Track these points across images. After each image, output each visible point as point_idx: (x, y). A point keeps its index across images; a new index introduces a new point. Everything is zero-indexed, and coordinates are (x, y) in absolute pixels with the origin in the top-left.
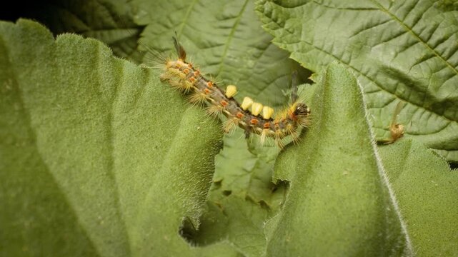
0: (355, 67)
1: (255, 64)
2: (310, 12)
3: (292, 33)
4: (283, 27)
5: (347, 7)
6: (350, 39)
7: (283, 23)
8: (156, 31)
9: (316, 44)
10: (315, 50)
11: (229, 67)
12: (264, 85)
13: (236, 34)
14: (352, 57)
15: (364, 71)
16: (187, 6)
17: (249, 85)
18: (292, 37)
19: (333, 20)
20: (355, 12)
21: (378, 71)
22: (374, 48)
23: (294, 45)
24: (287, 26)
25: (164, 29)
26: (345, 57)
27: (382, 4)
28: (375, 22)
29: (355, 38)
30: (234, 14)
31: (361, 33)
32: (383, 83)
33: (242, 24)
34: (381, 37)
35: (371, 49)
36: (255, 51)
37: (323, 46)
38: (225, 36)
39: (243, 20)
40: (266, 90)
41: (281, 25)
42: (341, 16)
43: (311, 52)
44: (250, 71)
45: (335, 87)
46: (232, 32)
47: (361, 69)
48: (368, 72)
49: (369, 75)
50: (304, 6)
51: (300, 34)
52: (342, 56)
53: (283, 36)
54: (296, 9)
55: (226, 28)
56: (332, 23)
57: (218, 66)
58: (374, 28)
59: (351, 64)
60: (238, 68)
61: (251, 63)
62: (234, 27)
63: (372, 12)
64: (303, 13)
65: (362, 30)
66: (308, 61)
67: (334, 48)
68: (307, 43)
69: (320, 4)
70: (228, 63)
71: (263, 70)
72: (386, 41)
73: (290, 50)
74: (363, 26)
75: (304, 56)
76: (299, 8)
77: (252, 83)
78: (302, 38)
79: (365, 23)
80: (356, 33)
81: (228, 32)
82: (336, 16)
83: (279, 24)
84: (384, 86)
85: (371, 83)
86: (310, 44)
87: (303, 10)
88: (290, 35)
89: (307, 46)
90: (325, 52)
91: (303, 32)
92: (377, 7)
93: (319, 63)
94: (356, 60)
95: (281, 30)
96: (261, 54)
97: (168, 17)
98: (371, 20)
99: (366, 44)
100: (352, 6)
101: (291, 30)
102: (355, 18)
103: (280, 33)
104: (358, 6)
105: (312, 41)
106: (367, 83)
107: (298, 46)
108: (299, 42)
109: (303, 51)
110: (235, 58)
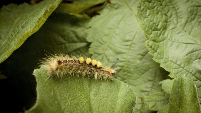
0: (187, 70)
1: (140, 62)
2: (167, 44)
3: (160, 54)
4: (156, 52)
5: (182, 42)
6: (184, 57)
7: (157, 50)
8: (96, 45)
9: (170, 59)
10: (170, 62)
11: (129, 63)
12: (144, 71)
13: (132, 48)
14: (185, 65)
15: (190, 71)
16: (109, 34)
17: (138, 72)
18: (160, 56)
19: (177, 48)
20: (186, 45)
21: (197, 72)
22: (194, 61)
23: (161, 60)
24: (158, 51)
25: (100, 44)
26: (182, 65)
27: (197, 42)
28: (195, 50)
29: (186, 57)
30: (130, 39)
31: (189, 55)
32: (198, 77)
33: (134, 44)
34: (197, 56)
35: (193, 62)
36: (140, 56)
37: (173, 60)
38: (127, 49)
39: (134, 42)
40: (145, 74)
41: (156, 51)
42: (180, 46)
43: (168, 63)
44: (138, 65)
45: (185, 88)
46: (130, 48)
47: (189, 70)
48: (192, 72)
49: (192, 73)
50: (164, 41)
51: (163, 54)
52: (181, 64)
53: (157, 56)
54: (161, 43)
55: (127, 45)
56: (176, 49)
57: (124, 62)
58: (194, 52)
59: (185, 68)
60: (133, 63)
61: (138, 62)
62: (130, 45)
63: (193, 45)
64: (164, 45)
65: (189, 53)
66: (168, 67)
67: (178, 61)
68: (166, 58)
69: (171, 40)
70: (129, 62)
71: (144, 65)
72: (199, 58)
73: (160, 63)
74: (189, 52)
75: (166, 65)
76: (162, 42)
77: (139, 71)
78: (164, 57)
79: (191, 51)
80: (187, 55)
81: (128, 47)
82: (178, 46)
83: (155, 51)
84: (199, 78)
85: (193, 77)
86: (167, 59)
87: (163, 43)
88: (159, 55)
89: (166, 60)
90: (174, 62)
91: (164, 54)
92: (196, 43)
93: (172, 68)
94: (187, 66)
95: (156, 53)
96: (143, 58)
97: (102, 39)
98: (193, 49)
99: (191, 60)
100: (184, 42)
101: (160, 53)
102: (186, 48)
103: (155, 55)
104: (187, 42)
105: (168, 58)
106: (192, 77)
107: (163, 60)
108: (163, 58)
109: (165, 63)
110: (132, 59)
